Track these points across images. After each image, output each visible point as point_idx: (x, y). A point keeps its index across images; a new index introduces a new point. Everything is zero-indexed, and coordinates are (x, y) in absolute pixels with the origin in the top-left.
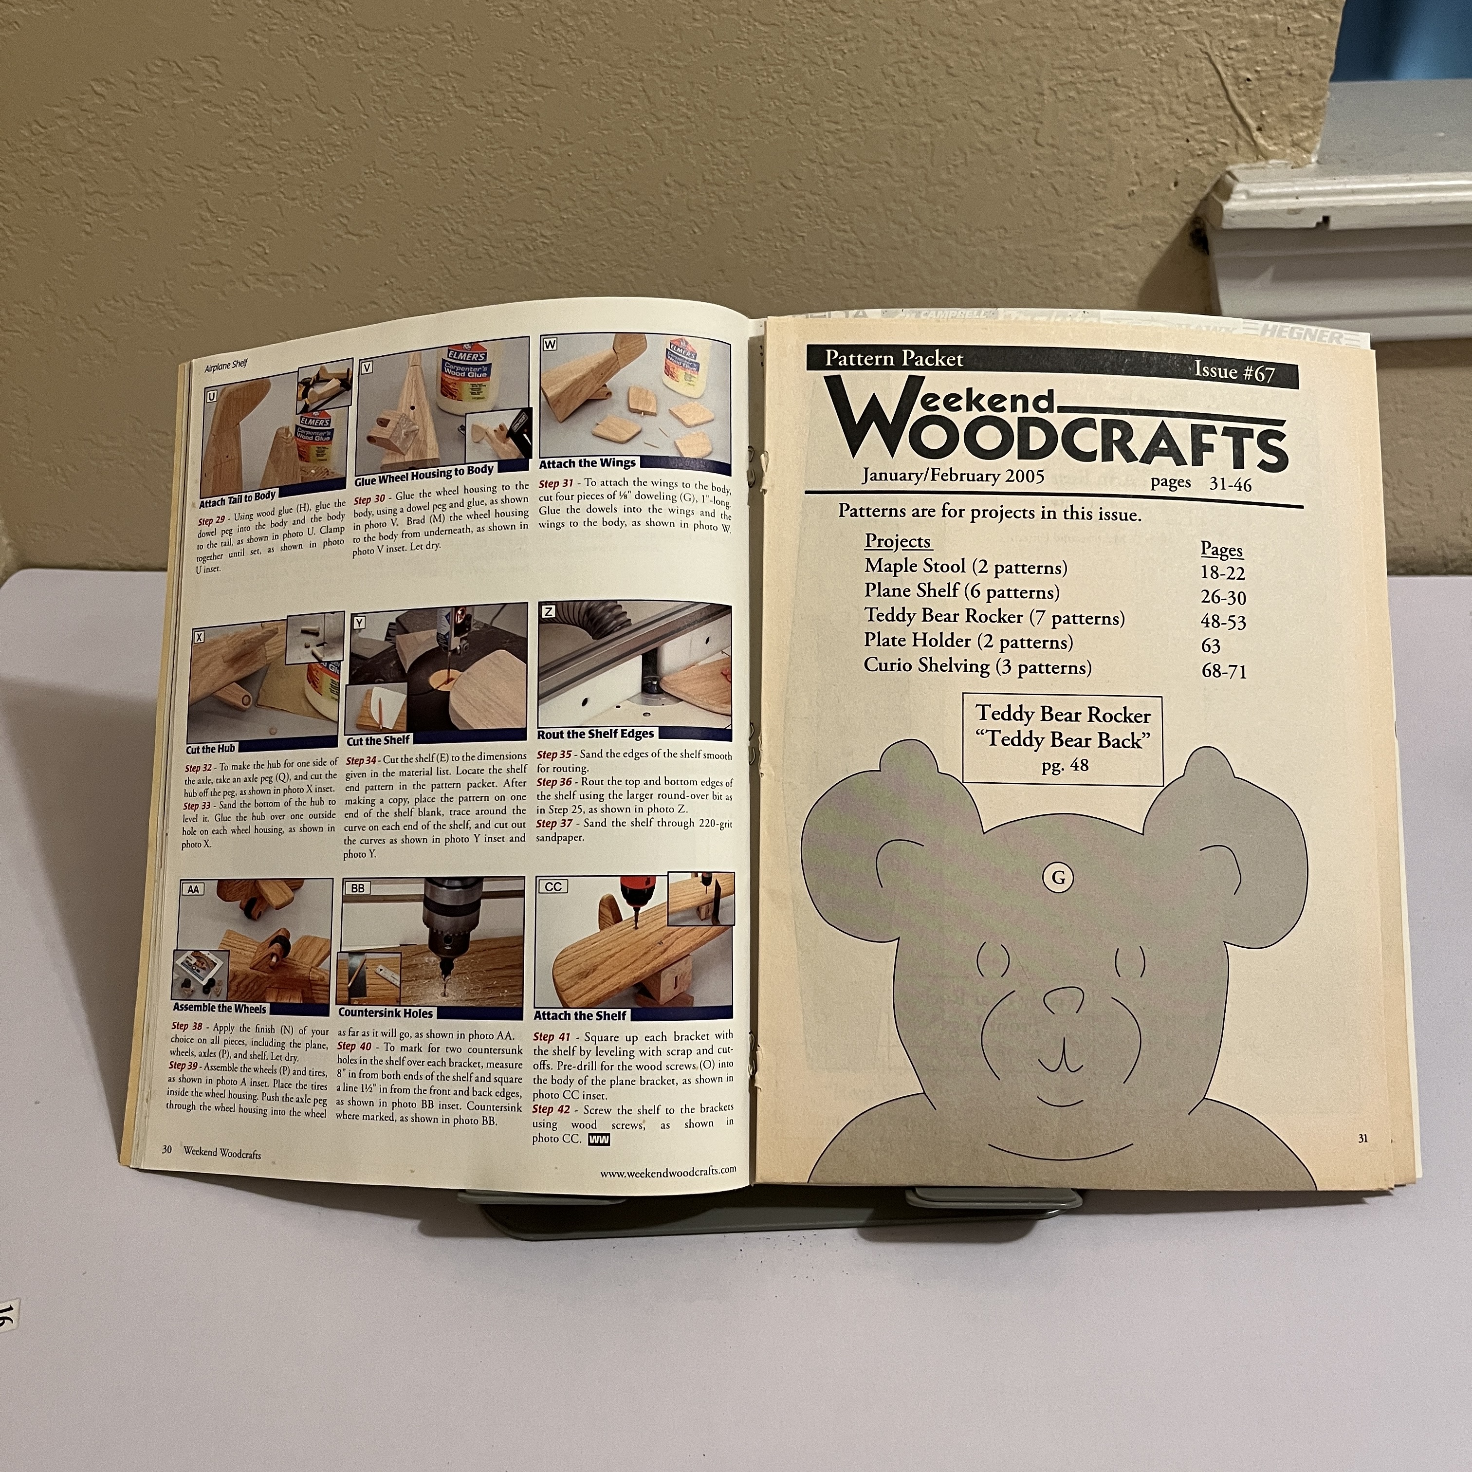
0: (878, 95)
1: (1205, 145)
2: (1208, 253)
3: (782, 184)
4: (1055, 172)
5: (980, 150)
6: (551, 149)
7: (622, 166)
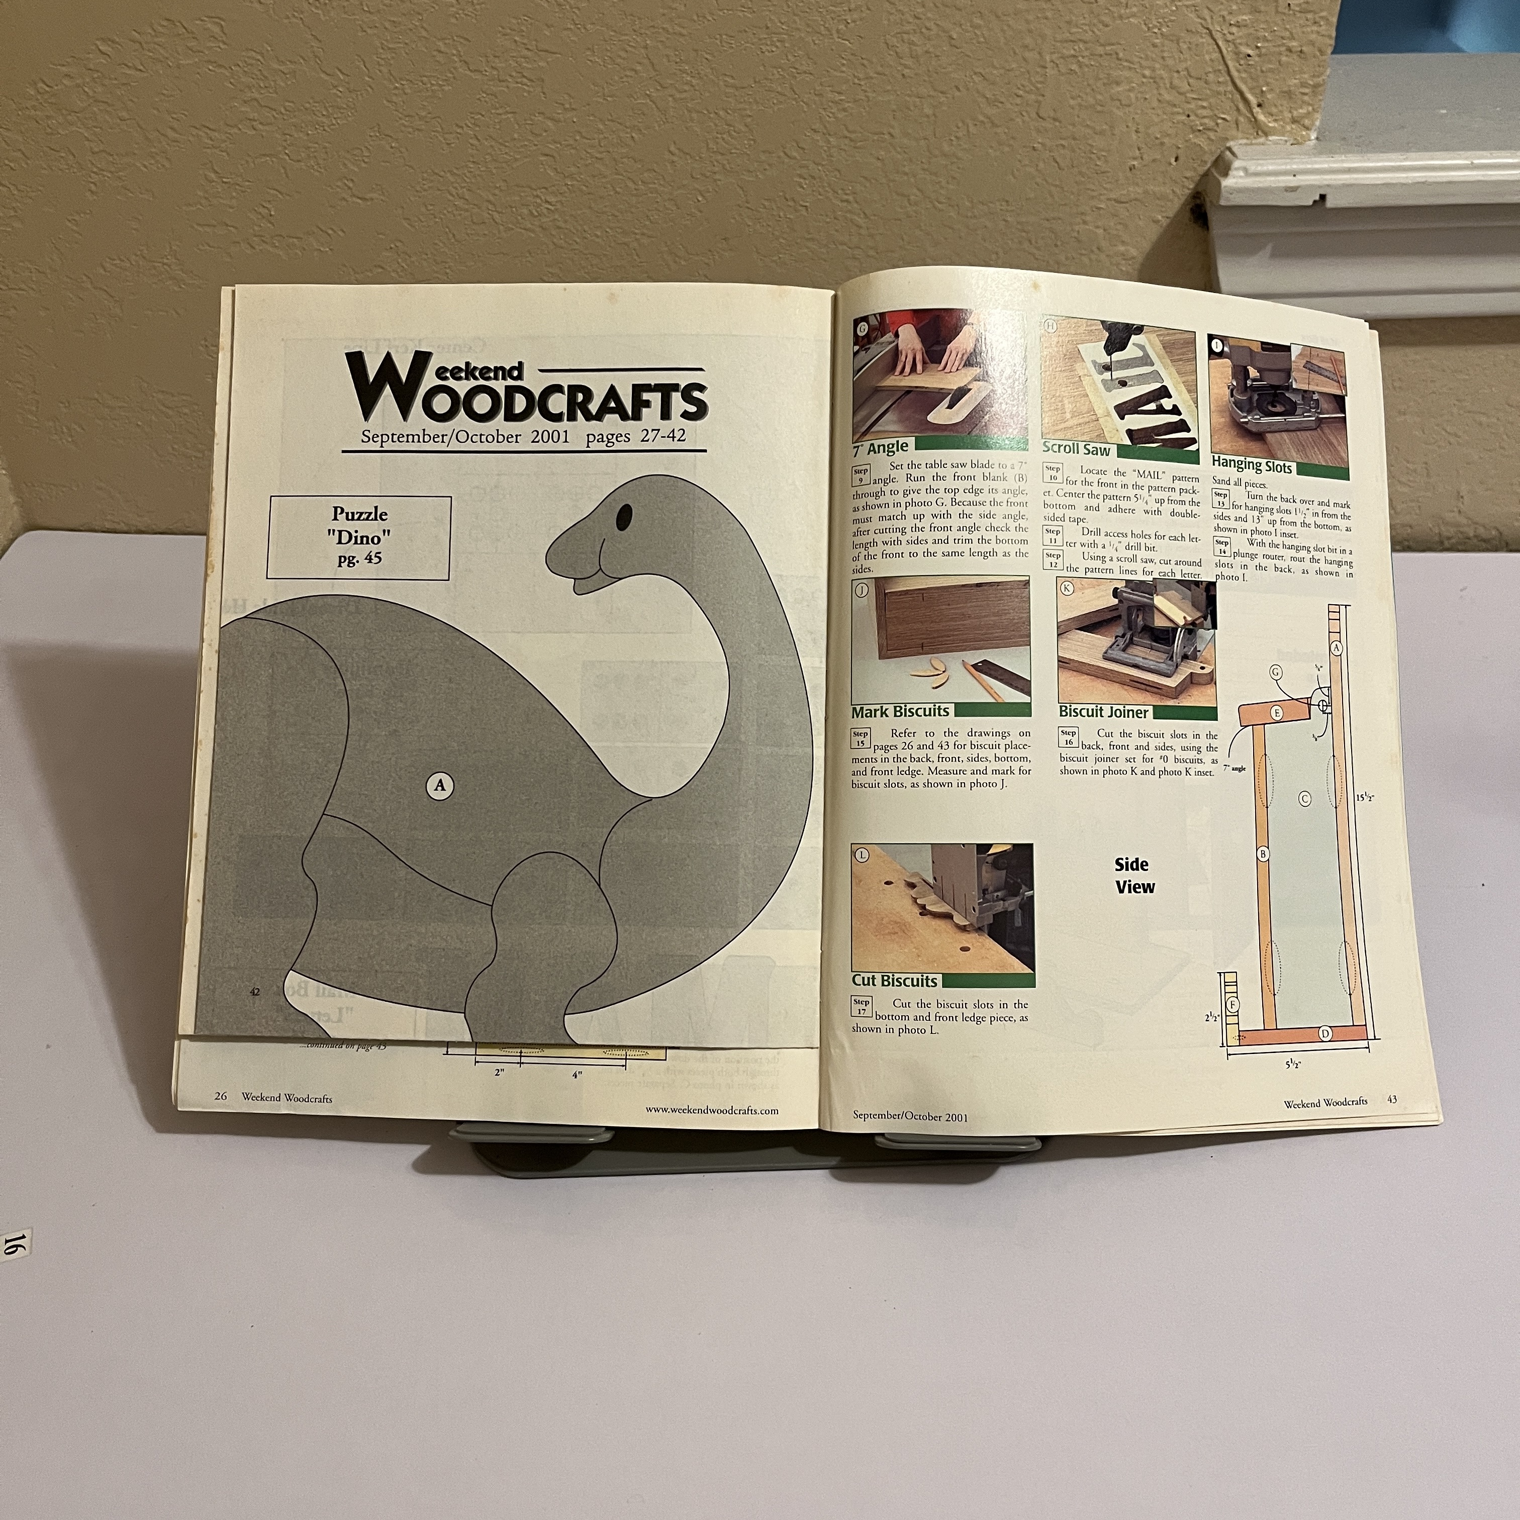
0: (882, 66)
1: (1206, 121)
2: (1208, 229)
3: (785, 153)
4: (1057, 146)
5: (982, 122)
6: (554, 115)
7: (627, 133)
